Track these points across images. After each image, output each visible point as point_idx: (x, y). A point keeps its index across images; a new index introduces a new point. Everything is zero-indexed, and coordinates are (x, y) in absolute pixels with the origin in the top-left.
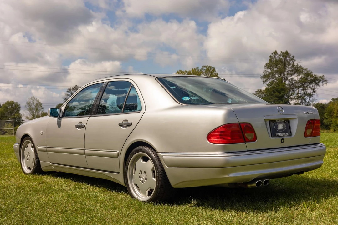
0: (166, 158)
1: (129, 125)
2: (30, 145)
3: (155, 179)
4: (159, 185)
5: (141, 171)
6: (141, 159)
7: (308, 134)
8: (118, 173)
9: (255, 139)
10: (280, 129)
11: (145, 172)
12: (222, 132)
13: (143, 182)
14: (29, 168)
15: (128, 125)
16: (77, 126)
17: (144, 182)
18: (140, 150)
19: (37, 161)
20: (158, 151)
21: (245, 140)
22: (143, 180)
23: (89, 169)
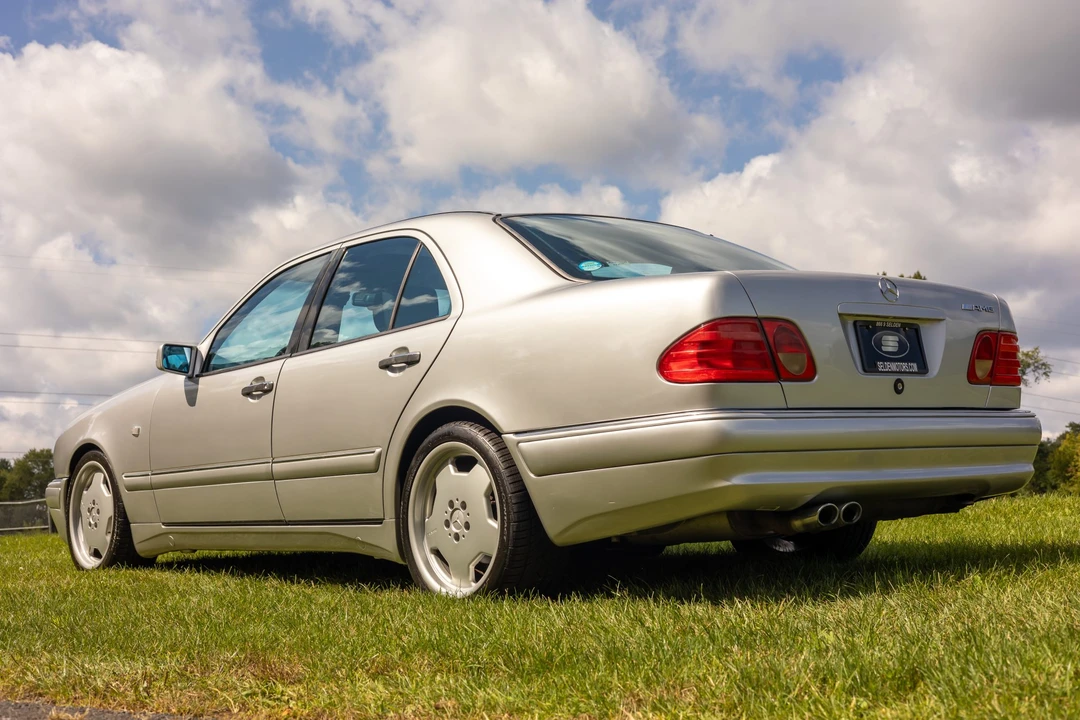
0: (529, 447)
1: (412, 361)
2: (99, 477)
3: (495, 524)
4: (508, 540)
5: (451, 504)
6: (452, 464)
7: (979, 373)
8: (379, 521)
9: (809, 373)
10: (890, 349)
11: (464, 506)
12: (703, 344)
13: (457, 537)
14: (96, 554)
15: (409, 360)
16: (247, 393)
17: (461, 535)
18: (450, 437)
19: (122, 522)
20: (505, 430)
21: (778, 374)
22: (458, 531)
23: (287, 523)
